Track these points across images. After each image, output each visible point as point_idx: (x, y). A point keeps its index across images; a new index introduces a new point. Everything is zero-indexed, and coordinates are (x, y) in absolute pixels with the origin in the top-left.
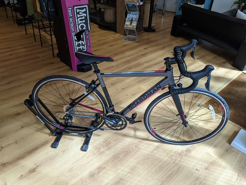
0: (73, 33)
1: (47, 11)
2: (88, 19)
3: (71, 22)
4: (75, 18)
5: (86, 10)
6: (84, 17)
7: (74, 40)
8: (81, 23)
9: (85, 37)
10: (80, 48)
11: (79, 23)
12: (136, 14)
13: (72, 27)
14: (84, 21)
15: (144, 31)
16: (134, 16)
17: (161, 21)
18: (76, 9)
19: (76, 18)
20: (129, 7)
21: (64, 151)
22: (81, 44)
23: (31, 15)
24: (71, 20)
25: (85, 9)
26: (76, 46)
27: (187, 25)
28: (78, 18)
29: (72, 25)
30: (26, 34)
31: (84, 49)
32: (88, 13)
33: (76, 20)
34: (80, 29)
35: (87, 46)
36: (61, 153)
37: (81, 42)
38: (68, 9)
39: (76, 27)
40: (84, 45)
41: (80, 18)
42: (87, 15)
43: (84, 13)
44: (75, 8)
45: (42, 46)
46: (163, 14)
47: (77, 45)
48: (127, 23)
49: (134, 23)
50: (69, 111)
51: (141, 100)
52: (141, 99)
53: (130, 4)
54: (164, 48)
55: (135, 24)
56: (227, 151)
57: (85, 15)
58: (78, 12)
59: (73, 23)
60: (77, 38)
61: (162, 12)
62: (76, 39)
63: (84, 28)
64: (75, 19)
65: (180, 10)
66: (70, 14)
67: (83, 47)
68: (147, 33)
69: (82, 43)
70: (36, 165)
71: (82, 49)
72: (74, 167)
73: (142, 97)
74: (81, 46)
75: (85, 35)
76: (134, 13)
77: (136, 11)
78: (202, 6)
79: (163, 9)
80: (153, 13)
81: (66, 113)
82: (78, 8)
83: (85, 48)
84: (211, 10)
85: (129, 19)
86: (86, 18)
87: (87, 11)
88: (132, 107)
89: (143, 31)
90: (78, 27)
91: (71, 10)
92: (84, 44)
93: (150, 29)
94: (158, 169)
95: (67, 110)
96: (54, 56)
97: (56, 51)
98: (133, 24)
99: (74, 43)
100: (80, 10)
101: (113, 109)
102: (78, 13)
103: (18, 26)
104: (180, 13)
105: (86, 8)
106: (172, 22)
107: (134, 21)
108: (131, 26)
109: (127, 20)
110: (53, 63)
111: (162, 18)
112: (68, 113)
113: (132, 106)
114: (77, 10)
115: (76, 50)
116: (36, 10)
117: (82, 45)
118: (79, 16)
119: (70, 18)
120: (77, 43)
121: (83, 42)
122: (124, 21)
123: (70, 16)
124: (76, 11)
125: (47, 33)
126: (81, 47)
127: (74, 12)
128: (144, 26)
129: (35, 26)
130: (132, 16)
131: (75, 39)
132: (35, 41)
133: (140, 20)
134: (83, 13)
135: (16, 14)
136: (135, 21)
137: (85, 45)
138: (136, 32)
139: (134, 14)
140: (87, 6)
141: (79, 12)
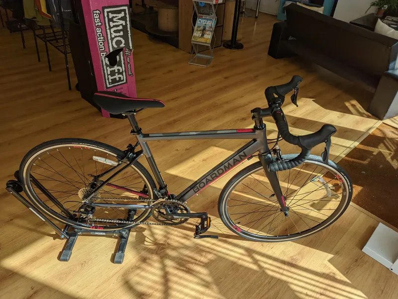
0: (102, 54)
1: (57, 12)
2: (129, 29)
3: (100, 35)
4: (106, 27)
5: (125, 14)
6: (121, 26)
7: (104, 64)
8: (116, 37)
9: (124, 59)
10: (115, 79)
11: (113, 36)
12: (211, 20)
13: (101, 44)
14: (122, 33)
15: (224, 46)
16: (207, 22)
17: (253, 30)
18: (108, 12)
19: (108, 28)
20: (200, 7)
21: (82, 264)
22: (116, 71)
23: (30, 18)
24: (99, 31)
25: (123, 13)
26: (108, 75)
27: (295, 39)
28: (110, 28)
29: (100, 39)
30: (24, 47)
31: (122, 79)
32: (128, 19)
33: (108, 31)
34: (116, 46)
35: (127, 74)
36: (78, 267)
37: (116, 68)
38: (94, 13)
39: (108, 43)
40: (122, 73)
41: (115, 29)
42: (126, 23)
43: (122, 19)
44: (106, 10)
45: (50, 70)
46: (256, 17)
47: (109, 73)
48: (197, 34)
49: (208, 34)
50: (89, 198)
51: (213, 176)
52: (213, 174)
53: (201, 3)
54: (256, 78)
55: (208, 36)
56: (356, 261)
57: (123, 23)
58: (110, 17)
59: (103, 37)
60: (109, 60)
61: (255, 15)
62: (108, 63)
63: (123, 45)
64: (106, 30)
65: (284, 13)
66: (97, 22)
67: (120, 76)
68: (229, 50)
69: (119, 70)
70: (32, 289)
71: (118, 79)
72: (99, 292)
73: (216, 172)
74: (117, 74)
75: (123, 56)
76: (208, 17)
77: (211, 14)
78: (320, 10)
79: (255, 10)
80: (240, 15)
81: (83, 202)
82: (110, 12)
83: (123, 77)
84: (334, 17)
85: (199, 27)
86: (125, 27)
87: (128, 16)
88: (198, 188)
89: (222, 47)
90: (112, 43)
91: (99, 14)
92: (123, 71)
93: (234, 44)
94: (242, 296)
95: (85, 197)
96: (70, 89)
97: (75, 81)
98: (205, 36)
99: (104, 70)
100: (115, 15)
101: (165, 192)
102: (110, 20)
103: (11, 33)
104: (283, 17)
105: (124, 10)
106: (271, 33)
107: (208, 30)
108: (202, 40)
109: (196, 28)
110: (69, 101)
111: (254, 24)
112: (87, 201)
113: (198, 185)
114: (110, 14)
115: (107, 81)
116: (39, 10)
117: (119, 73)
118: (112, 24)
119: (97, 29)
120: (109, 70)
121: (120, 68)
122: (192, 29)
123: (96, 24)
124: (108, 16)
125: (58, 49)
126: (117, 76)
127: (104, 18)
128: (224, 38)
129: (38, 36)
130: (205, 22)
131: (106, 63)
132: (39, 61)
133: (219, 28)
134: (119, 19)
135: (6, 12)
136: (210, 31)
137: (124, 73)
138: (210, 48)
139: (208, 20)
140: (126, 8)
141: (113, 17)
